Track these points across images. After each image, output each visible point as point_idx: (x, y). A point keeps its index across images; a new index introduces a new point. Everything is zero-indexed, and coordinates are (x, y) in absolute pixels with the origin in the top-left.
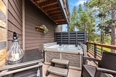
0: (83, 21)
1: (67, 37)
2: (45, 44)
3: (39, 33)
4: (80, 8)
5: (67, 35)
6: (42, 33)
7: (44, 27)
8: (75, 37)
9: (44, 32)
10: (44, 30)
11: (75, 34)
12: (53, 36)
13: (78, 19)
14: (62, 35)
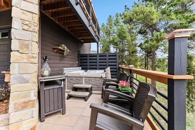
0: (120, 38)
1: (95, 61)
2: (65, 69)
3: (58, 54)
4: (117, 19)
5: (95, 58)
6: (61, 55)
7: (64, 47)
8: (105, 61)
9: (63, 54)
10: (64, 51)
11: (106, 56)
12: (77, 58)
13: (115, 34)
14: (89, 58)
